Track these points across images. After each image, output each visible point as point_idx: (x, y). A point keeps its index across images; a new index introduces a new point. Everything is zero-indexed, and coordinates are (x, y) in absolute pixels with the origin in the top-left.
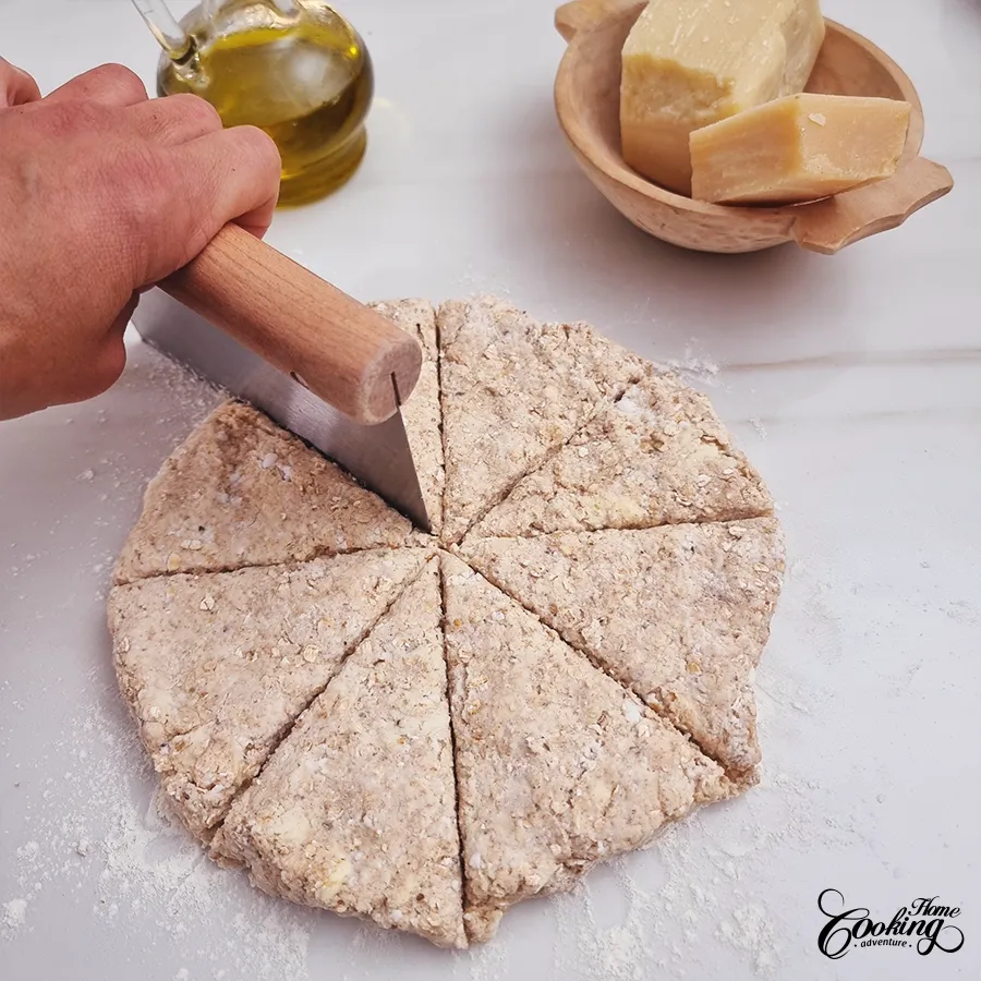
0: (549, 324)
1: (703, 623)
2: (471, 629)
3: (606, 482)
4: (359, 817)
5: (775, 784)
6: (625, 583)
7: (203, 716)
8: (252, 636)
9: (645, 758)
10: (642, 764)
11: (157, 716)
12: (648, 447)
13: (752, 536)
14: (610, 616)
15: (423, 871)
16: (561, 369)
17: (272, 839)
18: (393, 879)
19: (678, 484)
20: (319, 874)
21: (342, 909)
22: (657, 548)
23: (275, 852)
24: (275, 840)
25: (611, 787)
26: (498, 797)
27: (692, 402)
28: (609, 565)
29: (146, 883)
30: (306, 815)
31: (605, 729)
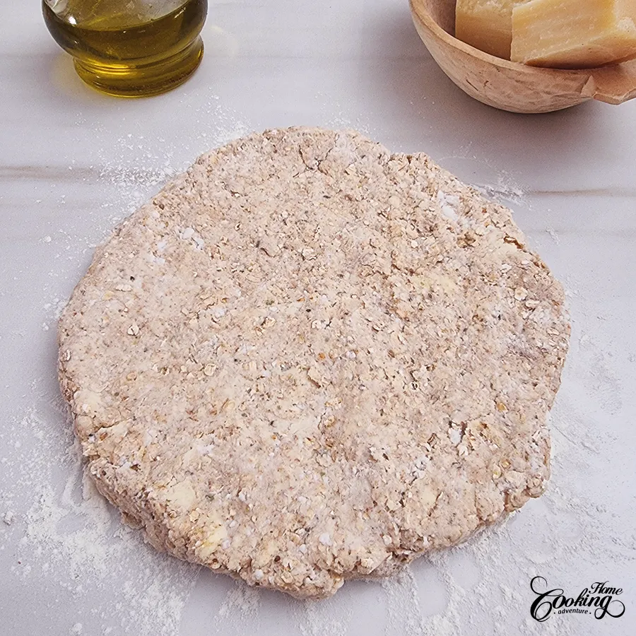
0: (396, 154)
1: (509, 374)
2: (331, 363)
3: (430, 267)
4: (235, 492)
5: (569, 506)
6: (447, 339)
7: (124, 414)
8: (166, 357)
9: (465, 473)
10: (462, 477)
11: (87, 412)
12: (463, 243)
13: (544, 307)
14: (435, 364)
15: (282, 539)
16: (403, 185)
17: (164, 505)
18: (258, 544)
19: (485, 270)
20: (199, 535)
21: (216, 566)
22: (472, 315)
23: (166, 515)
24: (167, 505)
25: (436, 493)
26: (344, 493)
27: (496, 212)
28: (435, 325)
29: (55, 551)
30: (194, 488)
31: (433, 447)
